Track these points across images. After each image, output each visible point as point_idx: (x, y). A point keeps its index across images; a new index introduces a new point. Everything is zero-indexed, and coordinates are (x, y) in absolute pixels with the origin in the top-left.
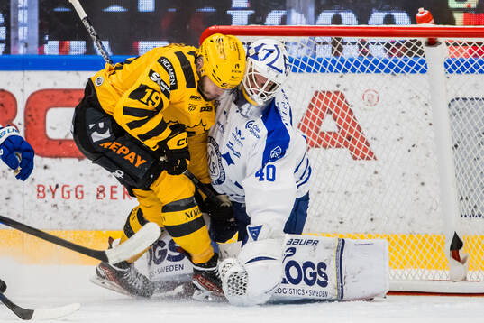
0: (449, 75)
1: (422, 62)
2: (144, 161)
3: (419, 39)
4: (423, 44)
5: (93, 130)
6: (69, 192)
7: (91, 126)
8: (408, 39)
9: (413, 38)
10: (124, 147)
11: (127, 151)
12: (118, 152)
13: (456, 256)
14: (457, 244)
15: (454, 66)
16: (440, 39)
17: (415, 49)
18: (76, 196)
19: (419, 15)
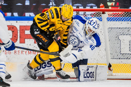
0: (108, 21)
1: (101, 18)
2: (47, 41)
3: (100, 12)
4: (101, 13)
5: (35, 31)
6: (7, 52)
7: (35, 30)
8: (97, 12)
9: (98, 12)
10: (42, 36)
11: (43, 37)
12: (41, 38)
13: (110, 69)
14: (110, 66)
15: (109, 19)
16: (106, 12)
17: (99, 15)
18: (9, 53)
19: (101, 5)
